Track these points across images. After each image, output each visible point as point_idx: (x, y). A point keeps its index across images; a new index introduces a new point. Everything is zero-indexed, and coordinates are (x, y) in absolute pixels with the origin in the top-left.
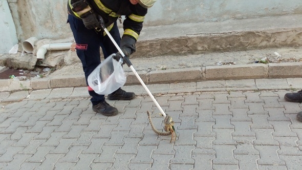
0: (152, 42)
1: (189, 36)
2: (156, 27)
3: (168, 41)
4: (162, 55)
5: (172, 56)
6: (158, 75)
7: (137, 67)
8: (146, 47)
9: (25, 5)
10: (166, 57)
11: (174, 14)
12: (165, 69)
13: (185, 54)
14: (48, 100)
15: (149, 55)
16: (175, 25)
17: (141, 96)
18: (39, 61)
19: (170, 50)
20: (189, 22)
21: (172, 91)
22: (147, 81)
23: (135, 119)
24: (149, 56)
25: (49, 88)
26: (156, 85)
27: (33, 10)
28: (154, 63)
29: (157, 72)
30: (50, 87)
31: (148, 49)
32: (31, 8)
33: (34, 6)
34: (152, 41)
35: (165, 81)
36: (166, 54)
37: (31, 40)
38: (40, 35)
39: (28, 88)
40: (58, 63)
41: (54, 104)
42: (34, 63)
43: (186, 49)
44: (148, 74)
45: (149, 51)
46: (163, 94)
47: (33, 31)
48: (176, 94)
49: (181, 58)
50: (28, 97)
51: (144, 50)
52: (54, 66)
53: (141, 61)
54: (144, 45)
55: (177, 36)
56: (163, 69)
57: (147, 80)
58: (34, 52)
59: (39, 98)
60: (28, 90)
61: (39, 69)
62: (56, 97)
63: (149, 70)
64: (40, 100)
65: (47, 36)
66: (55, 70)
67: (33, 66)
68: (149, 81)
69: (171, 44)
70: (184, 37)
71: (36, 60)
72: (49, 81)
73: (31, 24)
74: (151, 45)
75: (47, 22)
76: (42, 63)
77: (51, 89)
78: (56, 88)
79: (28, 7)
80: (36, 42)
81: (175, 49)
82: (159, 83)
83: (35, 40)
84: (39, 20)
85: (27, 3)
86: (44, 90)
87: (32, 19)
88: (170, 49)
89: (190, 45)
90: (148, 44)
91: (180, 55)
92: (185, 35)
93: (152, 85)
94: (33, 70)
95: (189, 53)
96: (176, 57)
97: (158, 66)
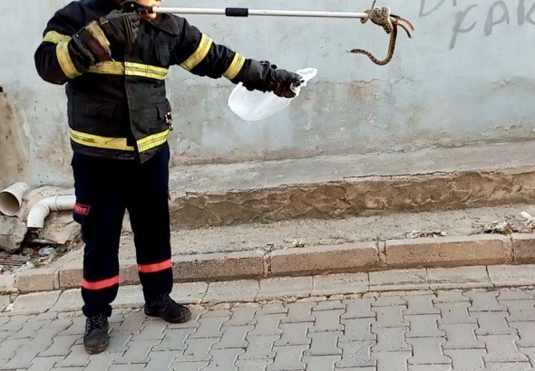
0: (273, 192)
1: (348, 180)
2: (280, 162)
3: (306, 190)
4: (294, 218)
5: (315, 220)
6: (287, 257)
7: (244, 242)
8: (261, 201)
9: (9, 118)
10: (302, 222)
11: (317, 137)
12: (303, 246)
13: (341, 216)
14: (55, 315)
15: (267, 218)
16: (318, 159)
17: (255, 302)
18: (32, 232)
19: (310, 208)
20: (347, 152)
21: (319, 292)
22: (266, 271)
23: (245, 349)
24: (268, 221)
25: (54, 289)
26: (285, 279)
27: (26, 127)
28: (278, 233)
29: (285, 252)
30: (57, 287)
31: (264, 206)
32: (21, 124)
33: (28, 120)
34: (273, 189)
35: (302, 271)
36: (303, 216)
37: (16, 190)
38: (36, 179)
39: (8, 290)
40: (73, 237)
41: (67, 322)
42: (20, 235)
43: (344, 205)
44: (267, 256)
45: (268, 211)
46: (300, 298)
47: (20, 170)
48: (328, 297)
49: (333, 223)
50: (8, 309)
51: (257, 207)
52: (63, 242)
53: (251, 229)
54: (258, 197)
55: (324, 180)
56: (297, 246)
57: (266, 268)
58: (20, 214)
59: (35, 310)
60: (10, 293)
61: (29, 250)
62: (71, 307)
63: (268, 248)
64: (37, 314)
65: (51, 179)
66: (66, 251)
67: (17, 244)
68: (270, 270)
69: (311, 195)
70: (338, 182)
71: (24, 231)
72: (56, 273)
73: (18, 156)
74: (272, 198)
75: (54, 152)
76: (37, 236)
77: (59, 291)
78: (70, 288)
79: (16, 121)
80: (26, 193)
81: (320, 206)
82: (290, 274)
83: (25, 189)
84: (36, 149)
85: (14, 115)
86: (45, 293)
87: (21, 145)
88: (310, 205)
89: (351, 198)
90: (266, 195)
91: (331, 217)
92: (340, 179)
93: (276, 279)
94: (17, 252)
95: (349, 213)
96: (322, 222)
97: (287, 240)
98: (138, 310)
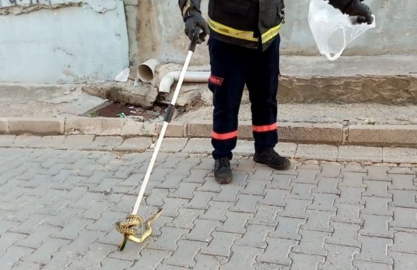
0: (349, 80)
1: (413, 75)
2: (352, 57)
3: (377, 80)
4: (362, 102)
5: (380, 105)
6: (363, 131)
7: (324, 117)
8: (338, 87)
9: (149, 10)
10: (369, 105)
11: (385, 40)
12: (374, 124)
13: (402, 104)
14: (186, 155)
15: (340, 100)
16: (387, 57)
17: (337, 161)
18: (161, 95)
19: (377, 95)
20: (408, 53)
21: (391, 160)
22: (344, 140)
23: (339, 195)
24: (340, 102)
25: (183, 137)
26: (359, 147)
27: (161, 18)
28: (350, 112)
29: (359, 126)
30: (185, 135)
31: (340, 91)
32: (157, 15)
33: (163, 13)
34: (349, 78)
35: (374, 143)
36: (370, 101)
37: (151, 64)
38: (164, 58)
39: (151, 133)
40: (190, 102)
41: (197, 160)
42: (153, 97)
43: (406, 95)
44: (347, 129)
45: (342, 94)
46: (375, 163)
47: (154, 50)
48: (398, 164)
49: (396, 108)
50: (151, 147)
51: (333, 91)
52: (183, 105)
53: (327, 107)
54: (336, 83)
55: (392, 73)
56: (369, 123)
57: (345, 138)
58: (153, 82)
59: (172, 150)
60: (152, 136)
61: (158, 108)
62: (198, 151)
63: (345, 123)
64: (174, 153)
65: (175, 59)
66: (185, 111)
67: (151, 103)
68: (347, 139)
69: (380, 85)
70: (404, 76)
71: (156, 94)
72: (185, 125)
73: (153, 39)
74: (347, 84)
75: (179, 38)
76: (164, 99)
77: (187, 139)
78: (195, 137)
79: (153, 13)
80: (157, 67)
81: (386, 94)
82: (363, 144)
83: (157, 64)
84: (167, 35)
85: (153, 8)
86: (177, 139)
87: (156, 32)
88: (377, 93)
89: (413, 90)
90: (342, 82)
91: (394, 103)
92: (407, 74)
93: (352, 147)
94: (150, 109)
95: (410, 102)
96: (387, 107)
97: (359, 118)
98: (247, 157)
